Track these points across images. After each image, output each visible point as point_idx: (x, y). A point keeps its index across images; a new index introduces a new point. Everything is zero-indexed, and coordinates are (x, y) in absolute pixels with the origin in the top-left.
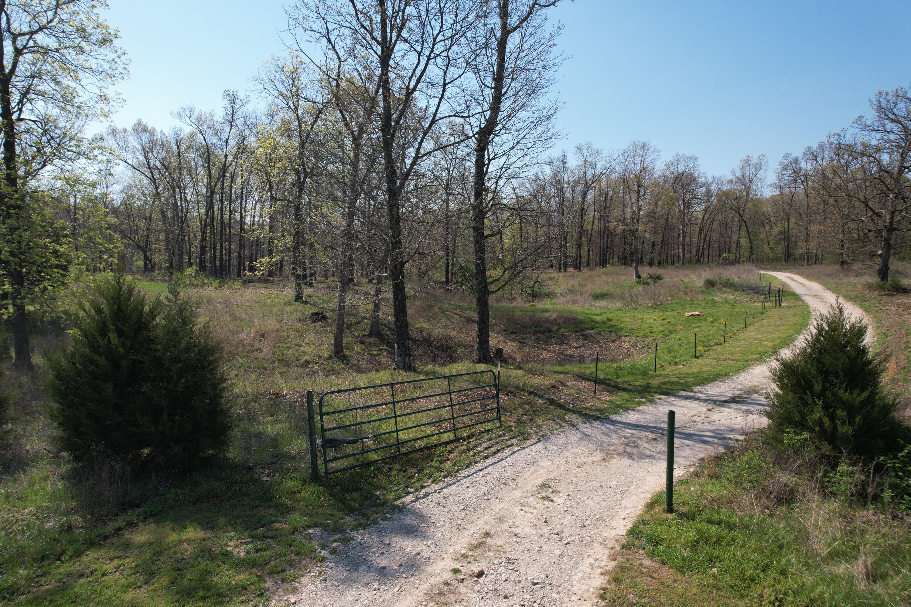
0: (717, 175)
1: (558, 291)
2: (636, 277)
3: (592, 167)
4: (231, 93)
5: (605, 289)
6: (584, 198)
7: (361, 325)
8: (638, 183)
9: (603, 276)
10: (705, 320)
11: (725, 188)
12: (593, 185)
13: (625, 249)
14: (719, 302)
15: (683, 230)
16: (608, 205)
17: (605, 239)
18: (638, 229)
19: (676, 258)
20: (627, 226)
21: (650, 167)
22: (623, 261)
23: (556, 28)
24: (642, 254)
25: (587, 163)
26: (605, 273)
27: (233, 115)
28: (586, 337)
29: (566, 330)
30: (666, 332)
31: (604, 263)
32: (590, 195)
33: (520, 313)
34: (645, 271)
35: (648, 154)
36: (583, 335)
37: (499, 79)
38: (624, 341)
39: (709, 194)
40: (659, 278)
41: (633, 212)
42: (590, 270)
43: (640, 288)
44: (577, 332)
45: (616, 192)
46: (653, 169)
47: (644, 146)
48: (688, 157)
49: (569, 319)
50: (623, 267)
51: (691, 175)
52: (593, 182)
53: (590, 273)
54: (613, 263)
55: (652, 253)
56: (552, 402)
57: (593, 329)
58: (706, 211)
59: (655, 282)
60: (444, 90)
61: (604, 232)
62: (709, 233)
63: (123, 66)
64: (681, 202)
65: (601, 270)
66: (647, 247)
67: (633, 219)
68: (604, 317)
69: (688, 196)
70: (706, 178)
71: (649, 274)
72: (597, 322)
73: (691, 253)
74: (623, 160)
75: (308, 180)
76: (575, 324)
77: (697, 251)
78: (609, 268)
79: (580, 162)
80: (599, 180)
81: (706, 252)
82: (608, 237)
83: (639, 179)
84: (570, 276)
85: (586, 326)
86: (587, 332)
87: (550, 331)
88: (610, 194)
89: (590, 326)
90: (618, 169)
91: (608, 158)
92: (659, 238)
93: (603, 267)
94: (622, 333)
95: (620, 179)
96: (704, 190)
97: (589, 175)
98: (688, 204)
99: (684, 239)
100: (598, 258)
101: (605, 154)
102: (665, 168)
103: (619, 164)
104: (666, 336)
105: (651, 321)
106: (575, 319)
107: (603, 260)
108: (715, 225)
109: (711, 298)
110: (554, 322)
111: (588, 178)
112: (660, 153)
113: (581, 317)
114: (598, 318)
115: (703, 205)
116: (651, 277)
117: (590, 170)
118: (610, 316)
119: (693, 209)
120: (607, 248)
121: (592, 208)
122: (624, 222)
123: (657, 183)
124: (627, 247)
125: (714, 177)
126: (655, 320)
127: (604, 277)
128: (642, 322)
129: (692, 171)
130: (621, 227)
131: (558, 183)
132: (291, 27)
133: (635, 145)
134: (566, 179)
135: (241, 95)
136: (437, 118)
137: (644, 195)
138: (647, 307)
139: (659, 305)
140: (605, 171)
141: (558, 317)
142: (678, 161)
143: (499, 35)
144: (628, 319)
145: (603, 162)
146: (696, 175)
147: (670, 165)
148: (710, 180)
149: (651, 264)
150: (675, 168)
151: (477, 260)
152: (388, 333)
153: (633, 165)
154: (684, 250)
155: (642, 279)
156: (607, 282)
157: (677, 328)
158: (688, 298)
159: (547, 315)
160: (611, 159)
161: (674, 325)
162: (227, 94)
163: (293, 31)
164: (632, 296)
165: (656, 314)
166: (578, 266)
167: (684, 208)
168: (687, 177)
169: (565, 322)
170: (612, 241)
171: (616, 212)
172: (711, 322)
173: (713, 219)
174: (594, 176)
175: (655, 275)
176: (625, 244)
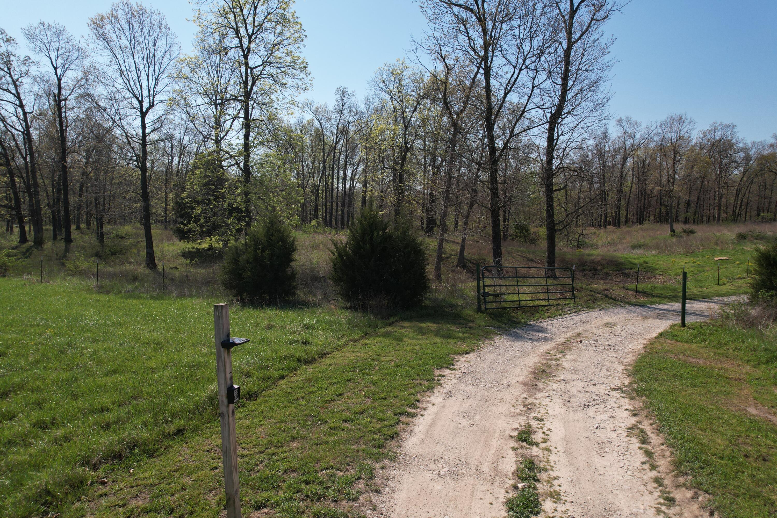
0: (758, 140)
1: (600, 243)
2: (671, 231)
3: (631, 138)
4: (342, 89)
5: (642, 241)
6: (623, 165)
7: (450, 259)
8: (674, 150)
9: (640, 231)
10: (733, 263)
11: (766, 152)
12: (632, 153)
13: (660, 209)
14: (749, 251)
15: (719, 191)
16: (646, 170)
17: (643, 200)
18: (673, 189)
19: (711, 218)
20: (663, 187)
21: (686, 136)
22: (658, 220)
23: (610, 40)
24: (677, 214)
25: (627, 134)
26: (642, 230)
27: (342, 106)
28: (625, 275)
29: (609, 269)
30: (696, 272)
31: (641, 221)
32: (630, 161)
33: (569, 256)
34: (678, 227)
35: (685, 125)
36: (623, 273)
37: (565, 79)
38: (659, 279)
39: (748, 158)
40: (692, 232)
41: (669, 176)
42: (629, 226)
43: (674, 240)
44: (618, 271)
45: (653, 158)
46: (689, 137)
47: (680, 119)
48: (726, 125)
49: (612, 261)
50: (659, 224)
51: (729, 141)
52: (632, 151)
53: (628, 229)
54: (649, 221)
55: (687, 212)
56: (606, 296)
57: (631, 269)
58: (744, 173)
59: (688, 235)
60: (532, 91)
61: (642, 194)
62: (747, 194)
63: (309, 82)
64: (717, 167)
65: (639, 226)
66: (682, 207)
67: (669, 181)
68: (641, 261)
69: (725, 161)
70: (745, 144)
71: (683, 229)
72: (636, 264)
73: (727, 213)
74: (660, 131)
75: (408, 153)
76: (616, 265)
77: (734, 211)
78: (646, 225)
79: (620, 134)
80: (638, 148)
81: (744, 213)
82: (645, 199)
83: (675, 147)
84: (610, 232)
85: (625, 267)
86: (627, 271)
87: (596, 270)
88: (648, 161)
89: (629, 267)
90: (656, 138)
91: (647, 129)
92: (694, 198)
93: (640, 224)
94: (657, 272)
95: (658, 147)
96: (742, 155)
97: (628, 144)
98: (724, 168)
99: (720, 199)
100: (635, 217)
101: (644, 125)
102: (702, 136)
103: (657, 134)
104: (696, 274)
105: (683, 264)
106: (616, 261)
107: (640, 218)
108: (754, 187)
109: (741, 248)
110: (599, 263)
111: (627, 147)
112: (696, 124)
113: (622, 260)
114: (636, 261)
115: (742, 169)
116: (685, 231)
117: (629, 140)
118: (647, 260)
119: (730, 173)
120: (644, 207)
121: (631, 173)
122: (660, 184)
123: (692, 150)
124: (663, 208)
125: (754, 143)
126: (686, 263)
127: (641, 233)
128: (674, 264)
129: (730, 138)
130: (658, 188)
131: (600, 153)
132: (414, 48)
133: (672, 118)
134: (607, 149)
135: (349, 91)
136: (526, 110)
137: (679, 161)
138: (680, 254)
139: (690, 252)
140: (643, 141)
141: (602, 259)
142: (715, 129)
143: (565, 46)
144: (662, 262)
145: (642, 133)
146: (734, 141)
147: (707, 133)
148: (750, 145)
149: (686, 221)
150: (712, 136)
151: (548, 207)
152: (470, 265)
153: (669, 135)
154: (719, 210)
155: (676, 233)
156: (644, 236)
157: (706, 269)
158: (719, 248)
159: (593, 258)
160: (649, 130)
161: (703, 267)
162: (338, 90)
163: (415, 51)
164: (666, 245)
165: (687, 259)
166: (616, 223)
167: (720, 172)
168: (724, 143)
169: (608, 264)
170: (649, 203)
171: (653, 175)
172: (738, 264)
173: (752, 181)
174: (633, 145)
175: (688, 229)
176: (661, 204)
